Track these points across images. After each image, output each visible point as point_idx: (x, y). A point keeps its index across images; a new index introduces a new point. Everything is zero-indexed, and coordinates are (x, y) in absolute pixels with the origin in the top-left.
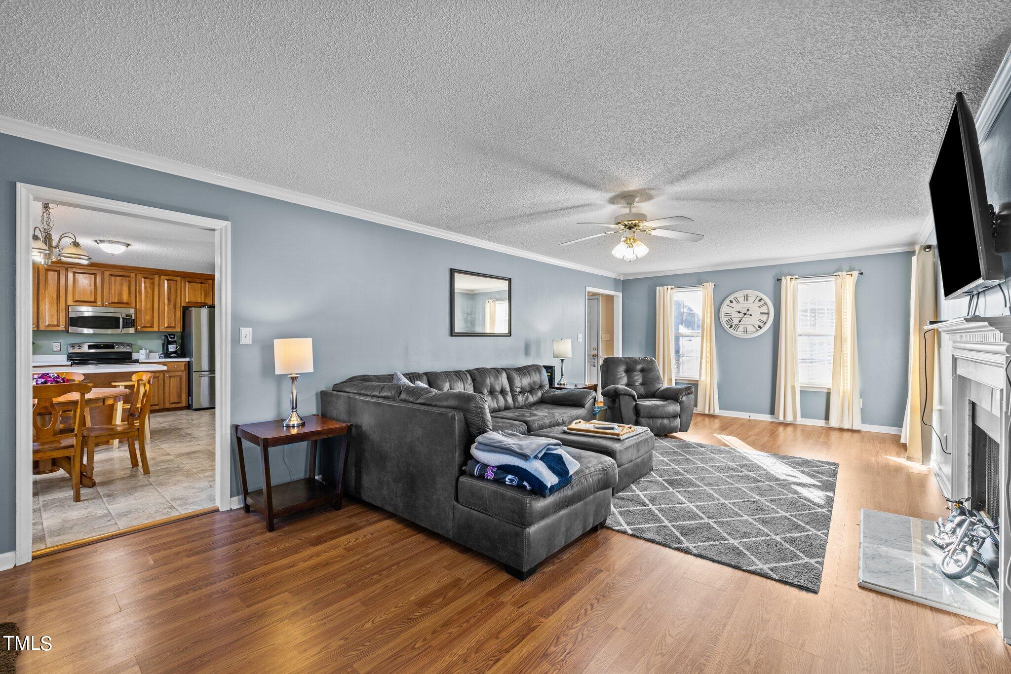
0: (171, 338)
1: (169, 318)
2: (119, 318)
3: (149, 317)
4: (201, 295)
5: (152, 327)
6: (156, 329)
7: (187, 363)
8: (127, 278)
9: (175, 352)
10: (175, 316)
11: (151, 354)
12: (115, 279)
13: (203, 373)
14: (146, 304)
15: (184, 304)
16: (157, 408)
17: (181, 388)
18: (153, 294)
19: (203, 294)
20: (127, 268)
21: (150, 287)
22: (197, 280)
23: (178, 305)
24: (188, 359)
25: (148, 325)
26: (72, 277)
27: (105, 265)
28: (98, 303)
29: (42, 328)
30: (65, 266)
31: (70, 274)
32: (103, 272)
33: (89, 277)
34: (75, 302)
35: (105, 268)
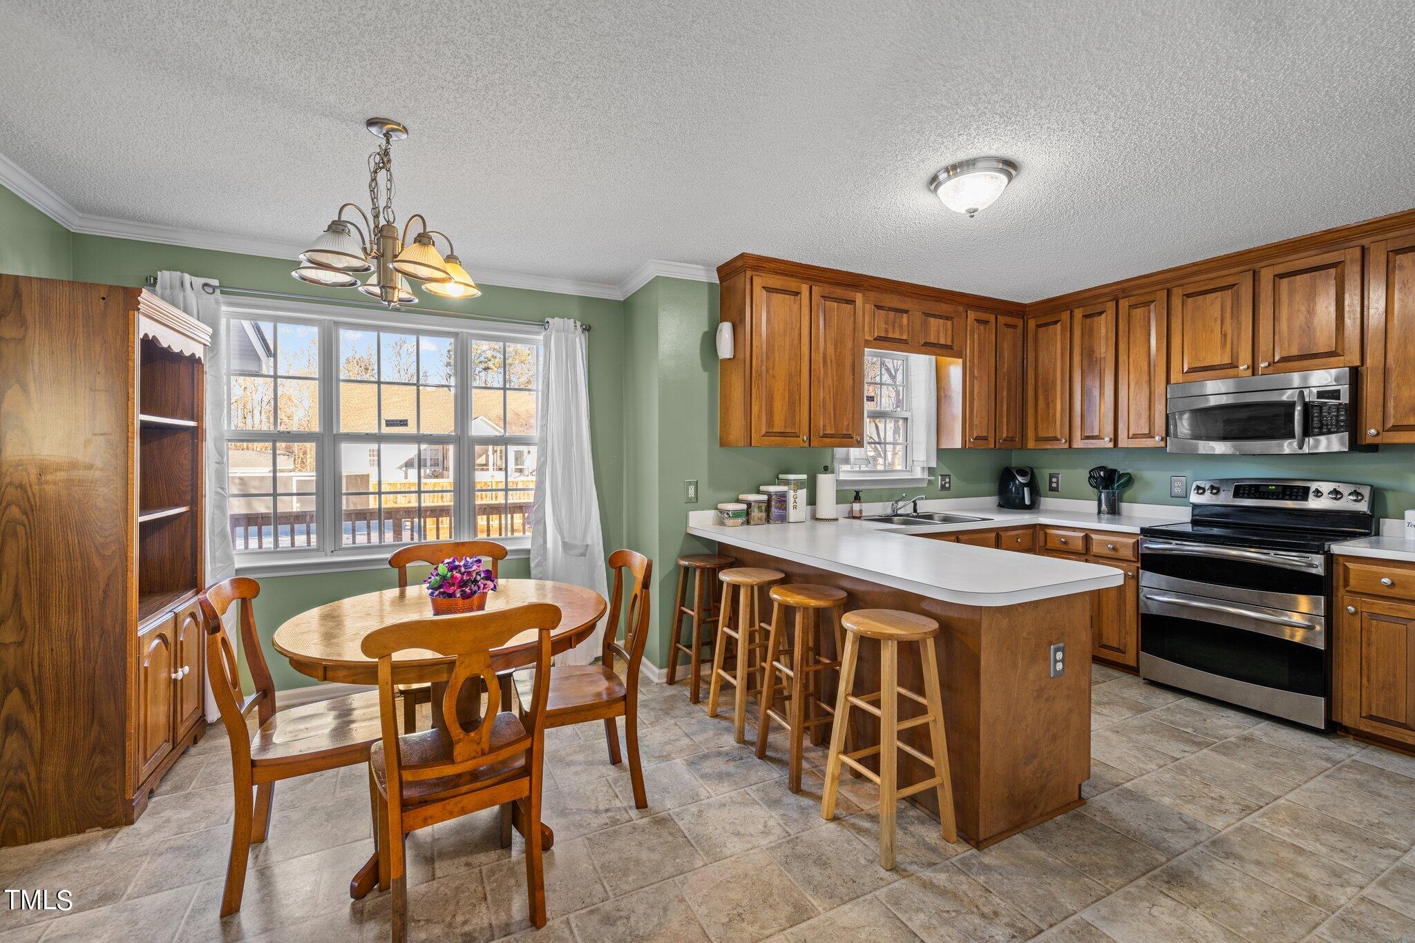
2: (1292, 405)
8: (1333, 271)
12: (1290, 283)
14: (1403, 342)
16: (1406, 737)
20: (1327, 237)
25: (1413, 421)
26: (1180, 311)
27: (1262, 252)
28: (1241, 368)
29: (1123, 442)
30: (1168, 285)
31: (1177, 302)
32: (1257, 274)
33: (1219, 299)
34: (1186, 372)
35: (1262, 261)
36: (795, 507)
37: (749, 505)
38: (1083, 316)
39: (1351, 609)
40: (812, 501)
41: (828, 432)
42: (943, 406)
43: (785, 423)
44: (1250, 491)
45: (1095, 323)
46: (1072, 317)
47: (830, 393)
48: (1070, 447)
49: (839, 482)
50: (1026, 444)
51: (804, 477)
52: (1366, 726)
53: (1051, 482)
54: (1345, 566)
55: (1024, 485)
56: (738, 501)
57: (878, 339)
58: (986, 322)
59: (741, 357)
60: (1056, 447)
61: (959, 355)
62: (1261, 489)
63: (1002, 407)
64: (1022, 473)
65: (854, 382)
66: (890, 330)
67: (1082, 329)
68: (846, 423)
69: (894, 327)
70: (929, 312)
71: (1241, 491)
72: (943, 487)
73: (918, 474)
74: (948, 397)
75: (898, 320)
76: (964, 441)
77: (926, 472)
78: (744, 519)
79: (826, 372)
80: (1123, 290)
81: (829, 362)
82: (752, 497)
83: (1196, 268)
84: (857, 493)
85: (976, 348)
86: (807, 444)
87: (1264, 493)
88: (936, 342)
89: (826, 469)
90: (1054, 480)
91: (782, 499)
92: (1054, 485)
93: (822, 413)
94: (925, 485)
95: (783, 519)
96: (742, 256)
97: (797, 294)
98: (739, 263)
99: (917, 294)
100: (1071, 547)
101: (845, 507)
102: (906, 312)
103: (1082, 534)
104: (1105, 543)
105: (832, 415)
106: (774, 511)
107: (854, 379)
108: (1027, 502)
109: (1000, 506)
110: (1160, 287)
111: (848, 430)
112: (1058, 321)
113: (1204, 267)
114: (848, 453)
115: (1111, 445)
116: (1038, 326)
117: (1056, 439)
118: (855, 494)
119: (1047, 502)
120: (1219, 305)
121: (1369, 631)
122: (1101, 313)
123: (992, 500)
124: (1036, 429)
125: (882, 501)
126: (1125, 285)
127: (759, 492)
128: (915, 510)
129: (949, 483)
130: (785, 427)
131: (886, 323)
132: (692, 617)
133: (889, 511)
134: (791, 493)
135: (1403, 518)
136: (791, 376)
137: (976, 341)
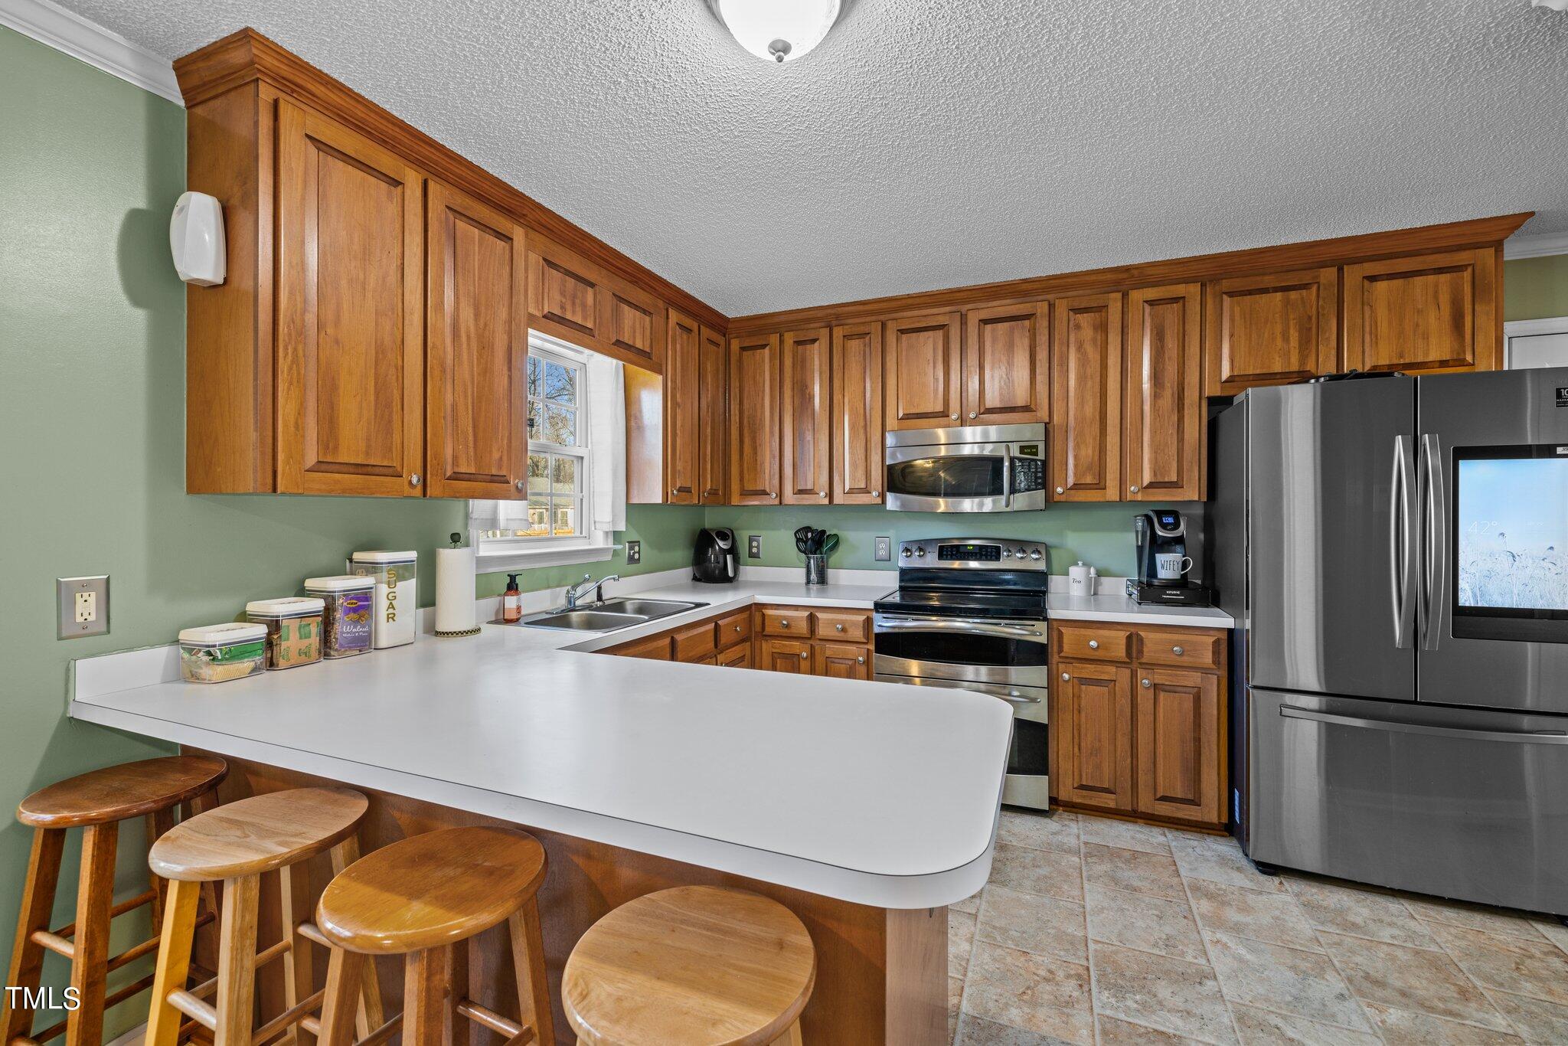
0: (1164, 526)
1: (1156, 450)
2: (1001, 460)
3: (1090, 452)
4: (1286, 338)
5: (1100, 486)
6: (1112, 493)
7: (1224, 636)
8: (1027, 323)
9: (1181, 583)
10: (1181, 440)
11: (1105, 580)
12: (993, 330)
13: (1289, 699)
14: (1081, 401)
15: (1212, 390)
16: (1109, 801)
17: (1197, 740)
18: (1104, 366)
19: (1294, 335)
20: (1024, 286)
21: (1094, 340)
22: (1268, 281)
23: (1191, 395)
24: (1228, 622)
25: (1089, 480)
26: (895, 349)
27: (969, 293)
28: (953, 417)
29: (839, 499)
30: (882, 317)
31: (891, 337)
32: (964, 317)
33: (931, 339)
34: (900, 419)
35: (969, 303)
36: (391, 617)
37: (275, 625)
38: (795, 342)
39: (1066, 676)
40: (428, 599)
41: (463, 469)
42: (634, 444)
43: (369, 446)
44: (952, 552)
45: (808, 352)
46: (781, 342)
47: (466, 397)
48: (781, 503)
49: (481, 561)
50: (730, 498)
51: (412, 555)
52: (1078, 798)
53: (750, 547)
54: (1059, 631)
55: (725, 552)
56: (244, 617)
57: (549, 317)
58: (689, 330)
59: (247, 284)
60: (765, 503)
61: (658, 369)
62: (962, 550)
63: (706, 448)
64: (723, 536)
65: (510, 382)
66: (569, 307)
67: (793, 358)
68: (496, 455)
69: (574, 304)
70: (622, 296)
71: (945, 553)
72: (631, 560)
73: (600, 541)
74: (640, 428)
75: (579, 294)
76: (666, 494)
77: (611, 539)
78: (259, 659)
79: (457, 355)
80: (838, 317)
81: (464, 339)
82: (281, 607)
83: (910, 301)
84: (513, 578)
85: (679, 365)
86: (418, 491)
87: (964, 553)
88: (631, 343)
89: (455, 539)
90: (755, 544)
91: (361, 604)
92: (754, 550)
93: (449, 431)
94: (609, 558)
95: (364, 643)
96: (246, 35)
97: (396, 183)
98: (238, 57)
99: (607, 261)
100: (794, 631)
101: (491, 603)
102: (592, 285)
103: (806, 614)
104: (833, 623)
105: (471, 438)
106: (344, 628)
107: (510, 377)
108: (731, 574)
109: (695, 579)
110: (874, 318)
111: (500, 467)
112: (766, 346)
113: (918, 301)
114: (496, 508)
115: (826, 501)
116: (743, 349)
117: (764, 493)
118: (508, 580)
119: (748, 572)
120: (932, 346)
121: (1079, 697)
122: (814, 341)
123: (685, 573)
124: (742, 480)
125: (548, 587)
126: (840, 310)
127: (302, 592)
128: (600, 597)
129: (639, 552)
130: (367, 454)
131: (563, 294)
132: (67, 961)
133: (562, 603)
134: (384, 589)
135: (1067, 574)
136: (380, 350)
137: (679, 353)
